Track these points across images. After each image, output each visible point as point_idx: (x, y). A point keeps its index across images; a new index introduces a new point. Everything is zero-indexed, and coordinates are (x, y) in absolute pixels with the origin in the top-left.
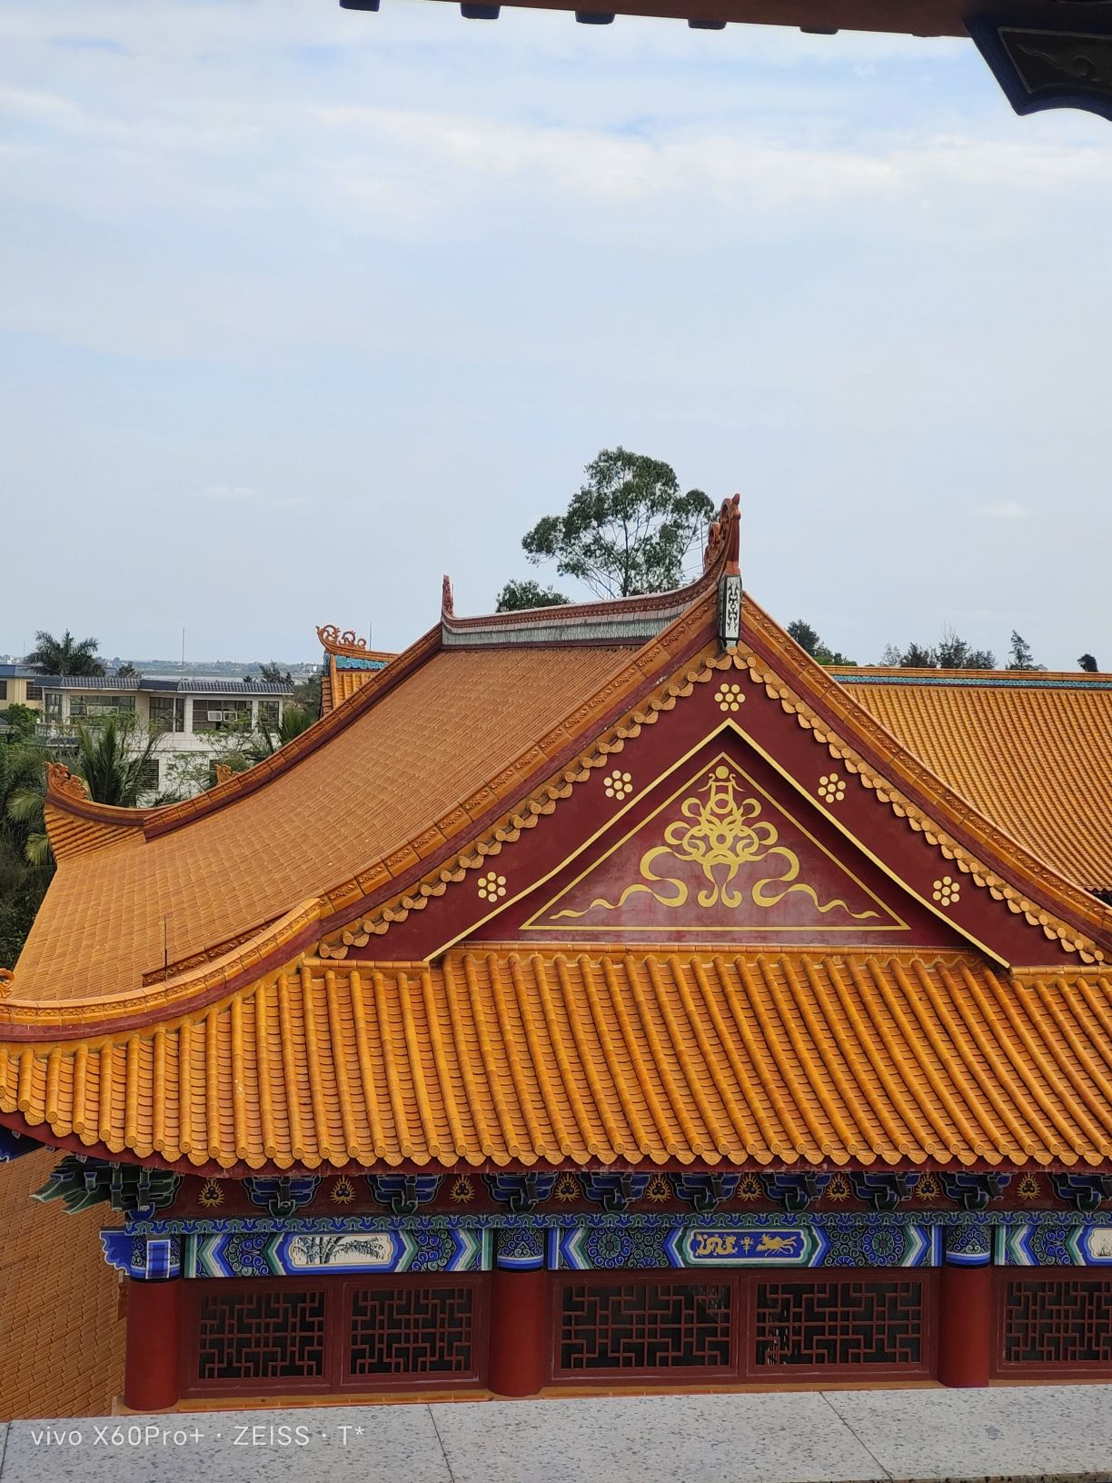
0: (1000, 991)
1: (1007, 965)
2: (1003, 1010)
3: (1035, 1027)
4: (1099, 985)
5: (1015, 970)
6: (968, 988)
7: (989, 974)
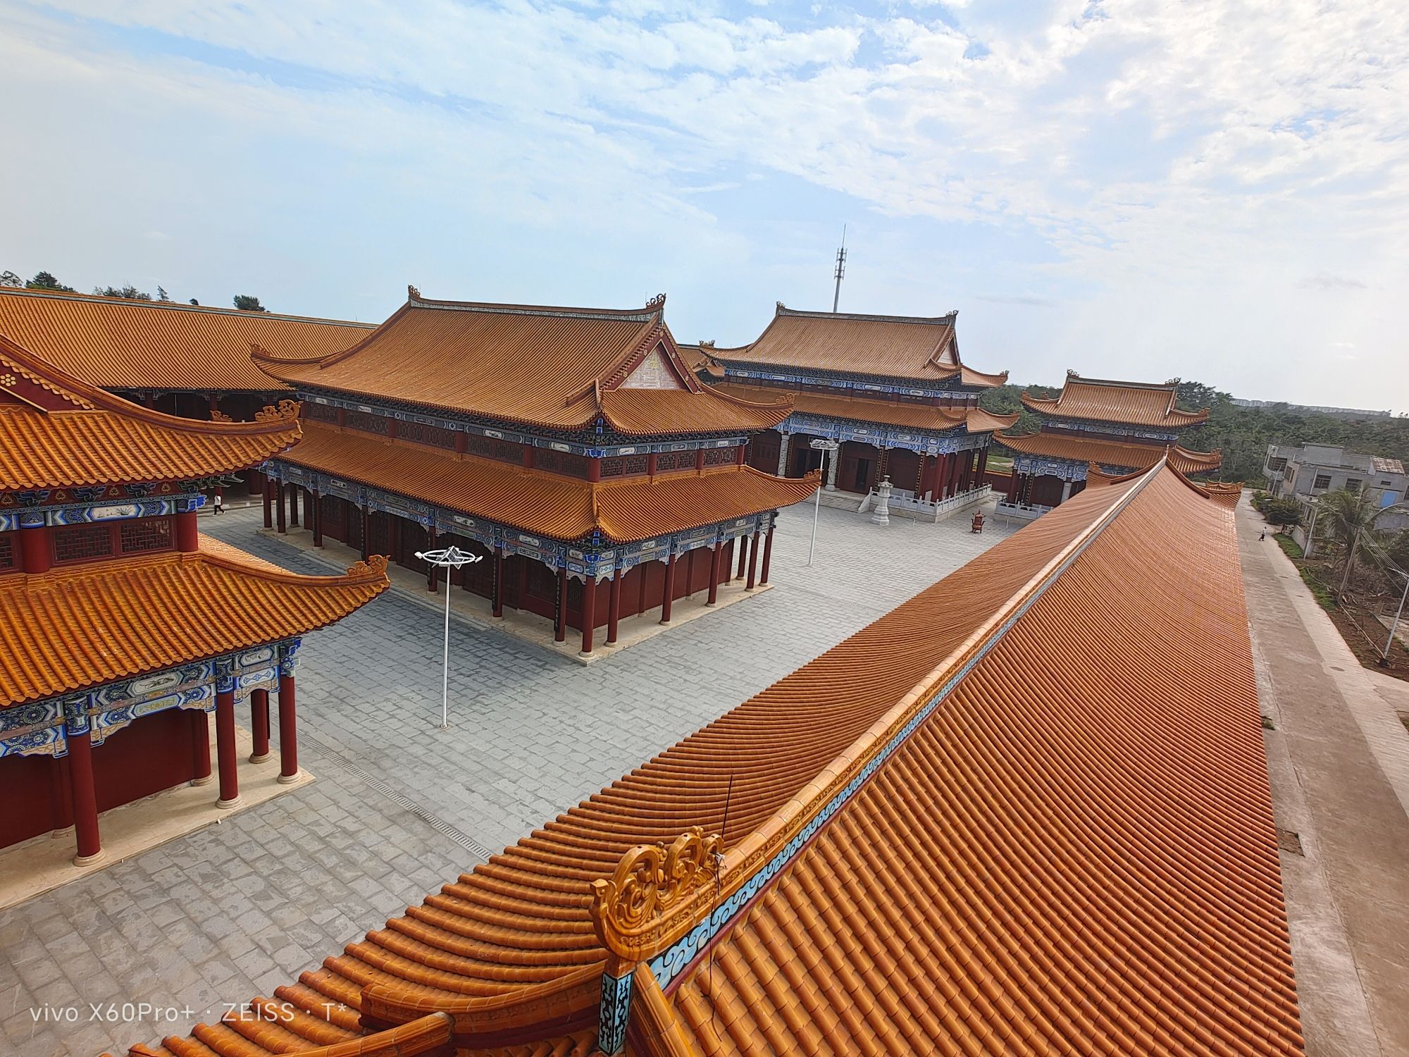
0: (42, 421)
1: (45, 410)
2: (42, 428)
3: (59, 434)
4: (93, 418)
5: (49, 412)
6: (25, 420)
7: (37, 414)
